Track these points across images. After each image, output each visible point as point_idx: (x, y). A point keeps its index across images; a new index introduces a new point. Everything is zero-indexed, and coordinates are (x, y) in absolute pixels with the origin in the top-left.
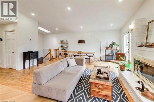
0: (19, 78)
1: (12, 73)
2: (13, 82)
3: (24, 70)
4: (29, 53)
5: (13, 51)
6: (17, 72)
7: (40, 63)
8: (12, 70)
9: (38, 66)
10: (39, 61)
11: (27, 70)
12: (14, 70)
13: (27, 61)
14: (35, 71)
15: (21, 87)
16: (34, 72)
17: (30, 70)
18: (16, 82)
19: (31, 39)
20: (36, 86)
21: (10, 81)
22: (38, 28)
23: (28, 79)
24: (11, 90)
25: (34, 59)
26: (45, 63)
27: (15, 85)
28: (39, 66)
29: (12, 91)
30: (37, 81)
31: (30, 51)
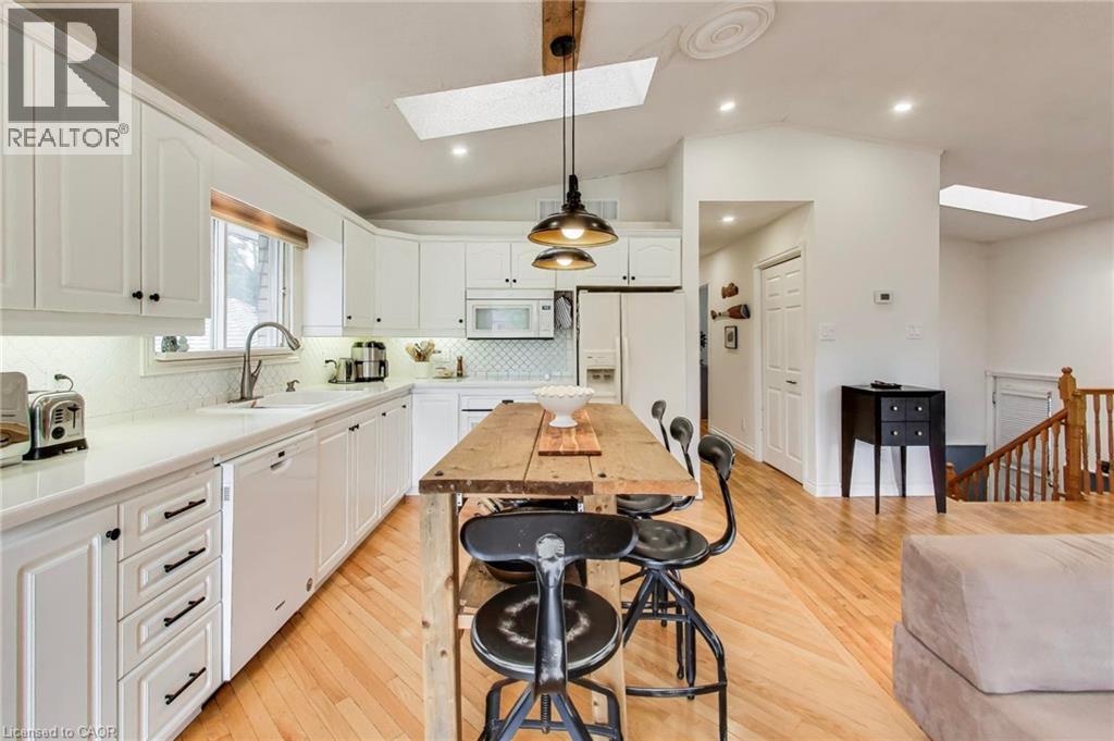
0: (818, 544)
1: (784, 500)
2: (792, 556)
3: (846, 507)
4: (878, 396)
5: (793, 375)
6: (810, 503)
7: (960, 487)
8: (787, 483)
9: (941, 508)
10: (951, 475)
11: (863, 512)
12: (794, 487)
13: (863, 451)
14: (917, 539)
15: (832, 613)
16: (912, 547)
17: (882, 518)
18: (806, 562)
19: (885, 297)
20: (927, 663)
21: (779, 542)
22: (943, 202)
23: (867, 579)
24: (784, 597)
25: (909, 449)
26: (1013, 506)
27: (799, 578)
28: (948, 515)
29: (786, 602)
30: (935, 628)
31: (882, 386)
